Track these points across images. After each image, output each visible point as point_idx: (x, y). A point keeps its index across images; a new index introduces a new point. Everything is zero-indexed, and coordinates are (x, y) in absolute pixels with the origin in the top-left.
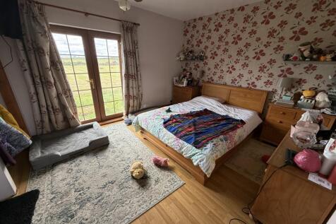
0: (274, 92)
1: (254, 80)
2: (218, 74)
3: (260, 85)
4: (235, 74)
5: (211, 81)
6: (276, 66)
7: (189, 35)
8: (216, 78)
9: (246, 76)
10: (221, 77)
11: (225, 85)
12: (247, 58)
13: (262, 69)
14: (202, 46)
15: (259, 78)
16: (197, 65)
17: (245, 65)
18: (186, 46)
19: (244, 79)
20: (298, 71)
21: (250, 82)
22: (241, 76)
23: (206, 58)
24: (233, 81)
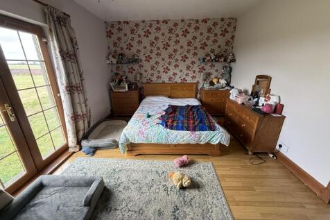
0: (198, 82)
1: (184, 76)
2: (156, 75)
3: (189, 80)
4: (170, 73)
5: (149, 82)
6: (196, 65)
7: (114, 38)
8: (154, 79)
9: (179, 74)
10: (159, 77)
11: (164, 83)
12: (177, 60)
13: (188, 68)
14: (134, 50)
15: (187, 75)
16: (132, 68)
17: (176, 66)
18: (113, 49)
19: (177, 76)
20: (208, 68)
21: (182, 78)
22: (175, 74)
23: (141, 61)
24: (170, 79)
